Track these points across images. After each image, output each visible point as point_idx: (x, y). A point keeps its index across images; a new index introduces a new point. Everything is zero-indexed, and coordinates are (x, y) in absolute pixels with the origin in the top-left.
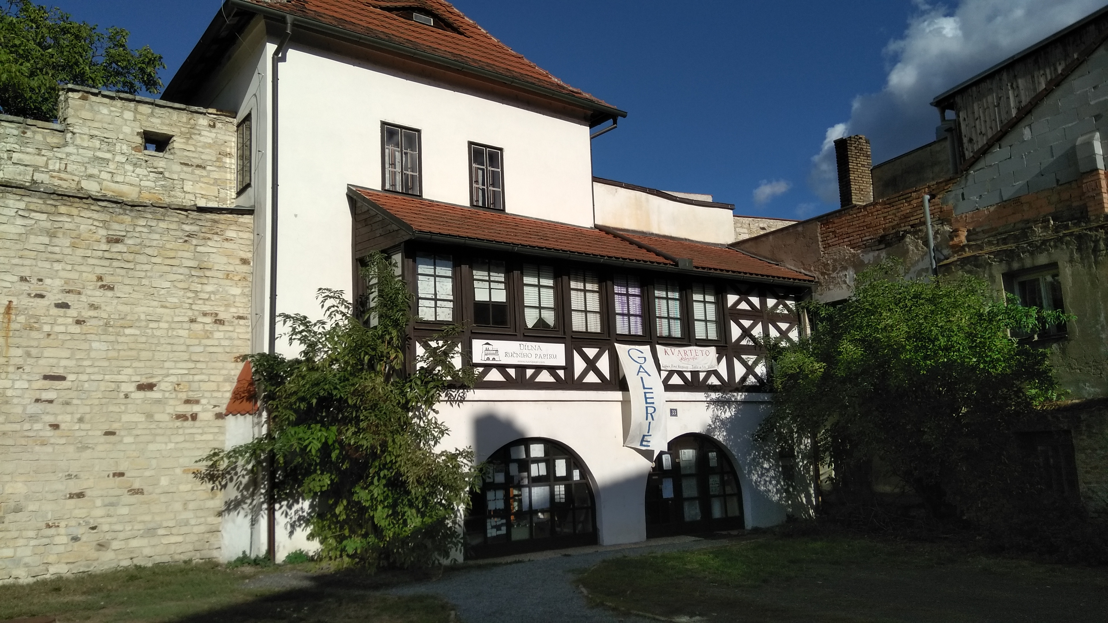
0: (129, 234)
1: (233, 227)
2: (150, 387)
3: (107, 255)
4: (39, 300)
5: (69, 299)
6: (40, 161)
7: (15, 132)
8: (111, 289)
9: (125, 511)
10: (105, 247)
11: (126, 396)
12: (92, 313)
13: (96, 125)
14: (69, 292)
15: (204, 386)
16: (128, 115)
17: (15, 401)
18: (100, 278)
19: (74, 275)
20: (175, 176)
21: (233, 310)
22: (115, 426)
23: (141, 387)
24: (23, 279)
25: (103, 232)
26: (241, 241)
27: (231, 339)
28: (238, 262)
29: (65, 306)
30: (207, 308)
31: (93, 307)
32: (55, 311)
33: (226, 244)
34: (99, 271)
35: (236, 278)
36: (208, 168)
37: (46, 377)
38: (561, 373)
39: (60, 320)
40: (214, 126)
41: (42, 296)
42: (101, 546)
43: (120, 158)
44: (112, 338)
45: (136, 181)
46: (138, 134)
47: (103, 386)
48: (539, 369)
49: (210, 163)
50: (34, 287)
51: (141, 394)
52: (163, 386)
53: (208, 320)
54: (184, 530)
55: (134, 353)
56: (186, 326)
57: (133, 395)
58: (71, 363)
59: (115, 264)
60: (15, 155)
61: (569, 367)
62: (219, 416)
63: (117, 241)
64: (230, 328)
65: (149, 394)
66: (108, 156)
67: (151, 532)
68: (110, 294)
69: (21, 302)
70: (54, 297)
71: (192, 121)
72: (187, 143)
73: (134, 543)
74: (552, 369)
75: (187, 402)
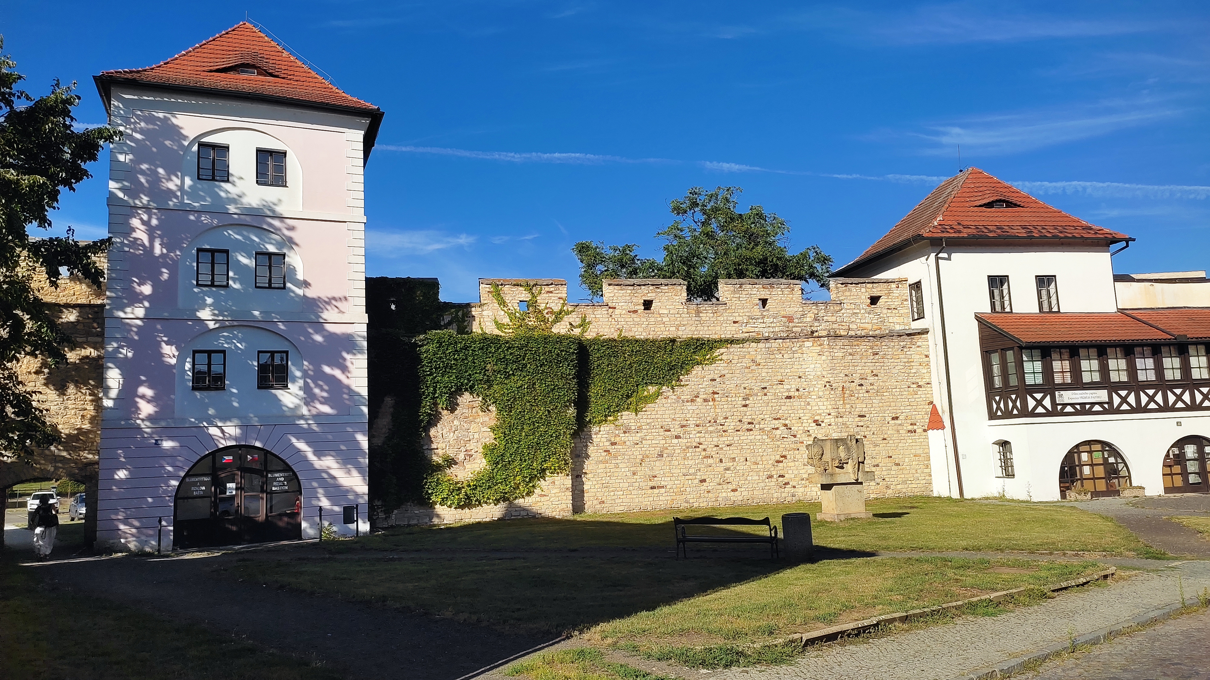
0: (880, 350)
1: (920, 340)
2: (897, 418)
3: (873, 361)
4: (852, 384)
5: (862, 382)
6: (834, 319)
7: (823, 308)
8: (877, 376)
9: (893, 472)
10: (872, 357)
11: (888, 423)
12: (871, 387)
13: (852, 297)
14: (862, 379)
15: (918, 417)
16: (863, 290)
17: (850, 426)
18: (872, 372)
19: (863, 371)
20: (885, 316)
21: (924, 380)
22: (886, 436)
23: (893, 419)
24: (846, 375)
25: (870, 351)
26: (924, 347)
27: (925, 394)
28: (924, 357)
29: (861, 385)
30: (914, 381)
31: (871, 384)
32: (858, 388)
33: (918, 349)
34: (871, 368)
35: (924, 365)
36: (898, 309)
37: (859, 416)
38: (1106, 406)
39: (861, 391)
40: (898, 287)
41: (853, 382)
42: (888, 487)
43: (862, 311)
44: (880, 398)
45: (870, 321)
46: (868, 298)
47: (879, 419)
48: (1093, 404)
49: (898, 306)
50: (850, 379)
51: (893, 422)
52: (901, 418)
53: (915, 386)
54: (918, 482)
55: (888, 403)
56: (906, 389)
57: (890, 422)
58: (866, 409)
59: (876, 364)
60: (825, 318)
61: (1110, 402)
62: (925, 431)
63: (877, 354)
64: (925, 389)
65: (896, 421)
66: (858, 311)
67: (904, 482)
68: (876, 378)
69: (847, 385)
70: (857, 381)
71: (889, 287)
72: (888, 298)
73: (899, 487)
74: (1100, 404)
75: (911, 424)
